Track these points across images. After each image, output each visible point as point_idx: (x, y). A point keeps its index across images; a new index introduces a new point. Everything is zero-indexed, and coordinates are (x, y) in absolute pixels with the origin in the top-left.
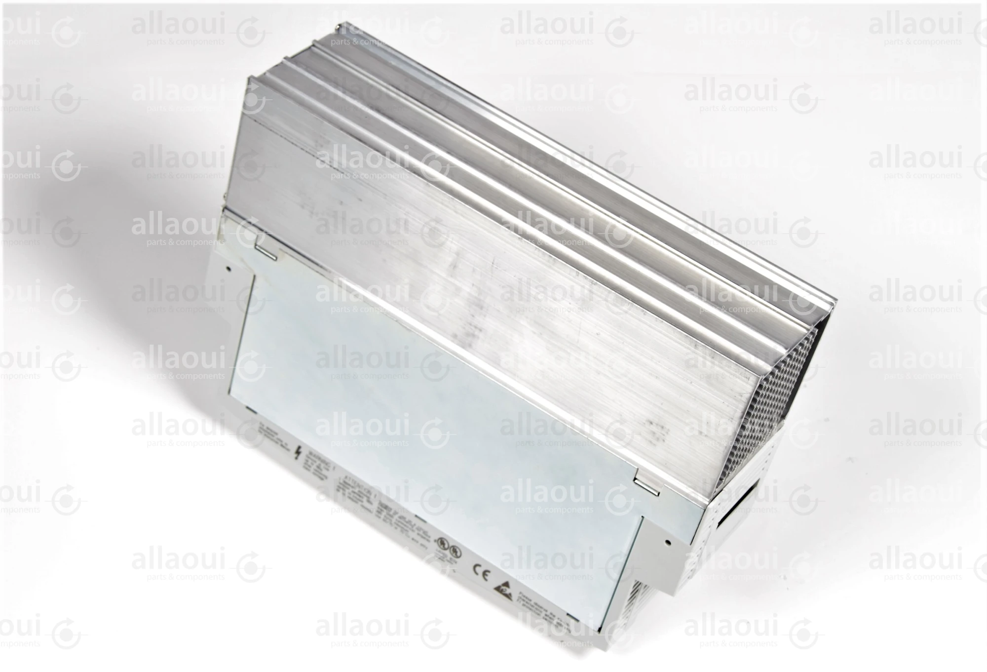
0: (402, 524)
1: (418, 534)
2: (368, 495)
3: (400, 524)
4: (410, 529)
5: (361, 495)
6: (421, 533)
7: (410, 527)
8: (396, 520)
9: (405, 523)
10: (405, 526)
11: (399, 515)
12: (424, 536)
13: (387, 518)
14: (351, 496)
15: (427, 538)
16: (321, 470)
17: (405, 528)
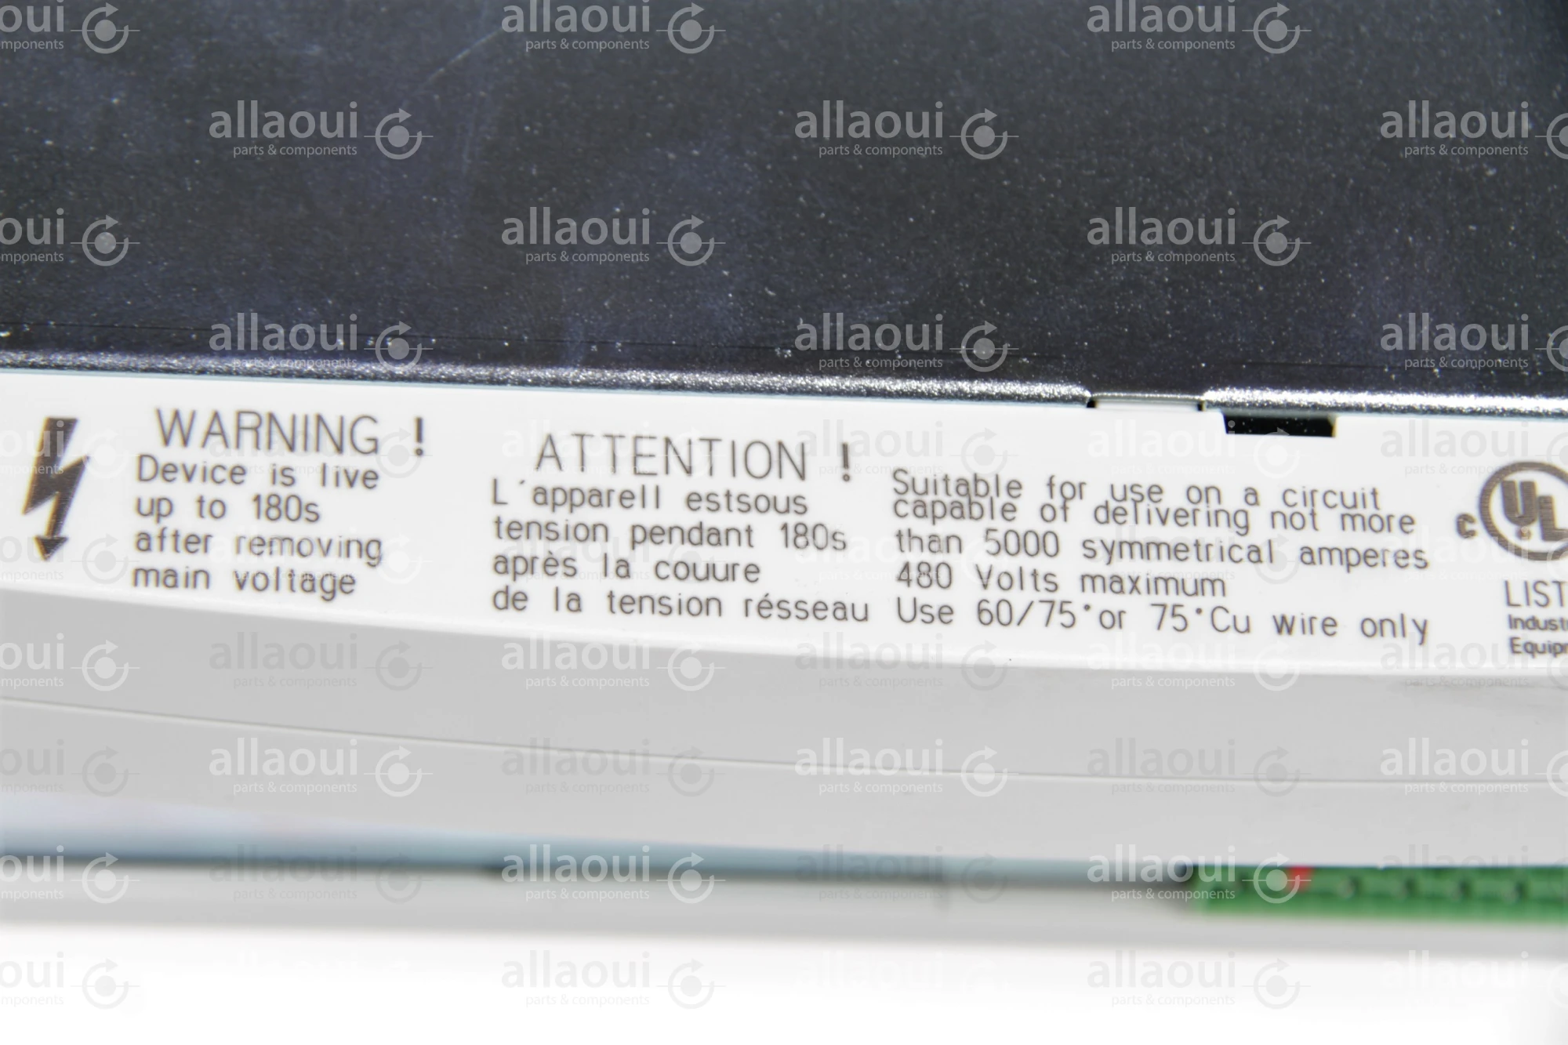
0: (1146, 550)
1: (1308, 556)
2: (783, 486)
3: (1125, 567)
4: (1227, 554)
5: (721, 520)
6: (1329, 532)
7: (1223, 535)
8: (1089, 549)
9: (1171, 533)
10: (1176, 551)
11: (1096, 494)
12: (1362, 540)
13: (1009, 581)
14: (642, 582)
15: (1393, 541)
16: (310, 512)
17: (1190, 570)
